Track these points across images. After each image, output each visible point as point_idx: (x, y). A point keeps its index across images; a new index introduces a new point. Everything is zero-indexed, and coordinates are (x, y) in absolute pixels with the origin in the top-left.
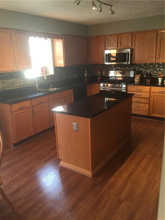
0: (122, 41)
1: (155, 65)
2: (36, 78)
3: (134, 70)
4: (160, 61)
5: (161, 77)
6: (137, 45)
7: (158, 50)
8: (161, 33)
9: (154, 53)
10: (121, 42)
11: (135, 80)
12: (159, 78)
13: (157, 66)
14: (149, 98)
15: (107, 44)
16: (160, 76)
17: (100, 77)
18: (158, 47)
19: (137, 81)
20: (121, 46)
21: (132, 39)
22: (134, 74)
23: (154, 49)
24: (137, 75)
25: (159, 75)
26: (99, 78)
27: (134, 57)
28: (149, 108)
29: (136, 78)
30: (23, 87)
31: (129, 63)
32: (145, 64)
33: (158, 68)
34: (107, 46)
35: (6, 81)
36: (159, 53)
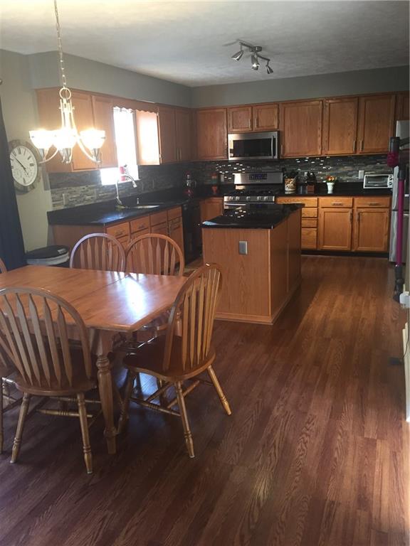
0: (260, 117)
1: (320, 161)
2: (117, 186)
3: (283, 170)
4: (329, 152)
5: (331, 181)
6: (288, 124)
7: (325, 134)
8: (330, 104)
9: (319, 139)
10: (258, 120)
11: (287, 189)
12: (328, 184)
13: (322, 163)
14: (317, 218)
15: (230, 122)
16: (330, 179)
17: (215, 185)
18: (326, 128)
19: (290, 190)
20: (258, 126)
21: (278, 113)
22: (284, 178)
23: (319, 132)
24: (289, 180)
25: (328, 178)
26: (214, 189)
27: (284, 147)
28: (317, 236)
29: (289, 185)
30: (97, 201)
31: (276, 157)
32: (302, 159)
33: (324, 166)
34: (231, 126)
35: (73, 189)
36: (326, 139)
